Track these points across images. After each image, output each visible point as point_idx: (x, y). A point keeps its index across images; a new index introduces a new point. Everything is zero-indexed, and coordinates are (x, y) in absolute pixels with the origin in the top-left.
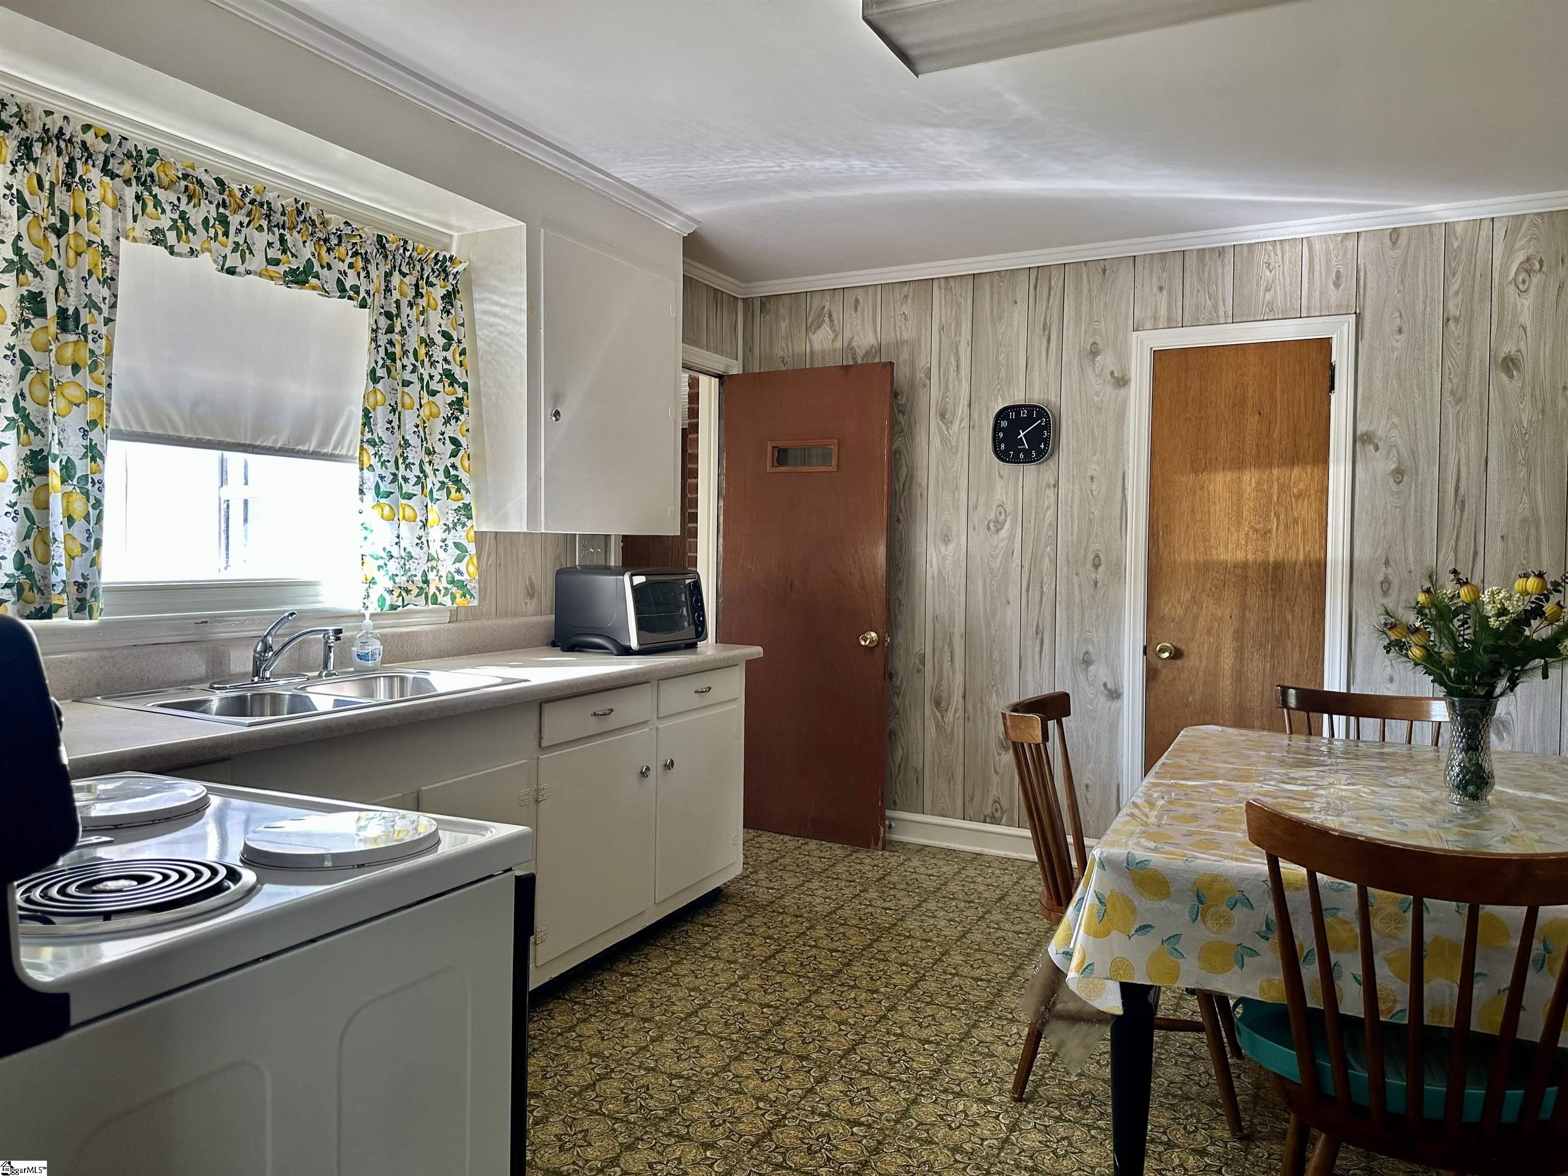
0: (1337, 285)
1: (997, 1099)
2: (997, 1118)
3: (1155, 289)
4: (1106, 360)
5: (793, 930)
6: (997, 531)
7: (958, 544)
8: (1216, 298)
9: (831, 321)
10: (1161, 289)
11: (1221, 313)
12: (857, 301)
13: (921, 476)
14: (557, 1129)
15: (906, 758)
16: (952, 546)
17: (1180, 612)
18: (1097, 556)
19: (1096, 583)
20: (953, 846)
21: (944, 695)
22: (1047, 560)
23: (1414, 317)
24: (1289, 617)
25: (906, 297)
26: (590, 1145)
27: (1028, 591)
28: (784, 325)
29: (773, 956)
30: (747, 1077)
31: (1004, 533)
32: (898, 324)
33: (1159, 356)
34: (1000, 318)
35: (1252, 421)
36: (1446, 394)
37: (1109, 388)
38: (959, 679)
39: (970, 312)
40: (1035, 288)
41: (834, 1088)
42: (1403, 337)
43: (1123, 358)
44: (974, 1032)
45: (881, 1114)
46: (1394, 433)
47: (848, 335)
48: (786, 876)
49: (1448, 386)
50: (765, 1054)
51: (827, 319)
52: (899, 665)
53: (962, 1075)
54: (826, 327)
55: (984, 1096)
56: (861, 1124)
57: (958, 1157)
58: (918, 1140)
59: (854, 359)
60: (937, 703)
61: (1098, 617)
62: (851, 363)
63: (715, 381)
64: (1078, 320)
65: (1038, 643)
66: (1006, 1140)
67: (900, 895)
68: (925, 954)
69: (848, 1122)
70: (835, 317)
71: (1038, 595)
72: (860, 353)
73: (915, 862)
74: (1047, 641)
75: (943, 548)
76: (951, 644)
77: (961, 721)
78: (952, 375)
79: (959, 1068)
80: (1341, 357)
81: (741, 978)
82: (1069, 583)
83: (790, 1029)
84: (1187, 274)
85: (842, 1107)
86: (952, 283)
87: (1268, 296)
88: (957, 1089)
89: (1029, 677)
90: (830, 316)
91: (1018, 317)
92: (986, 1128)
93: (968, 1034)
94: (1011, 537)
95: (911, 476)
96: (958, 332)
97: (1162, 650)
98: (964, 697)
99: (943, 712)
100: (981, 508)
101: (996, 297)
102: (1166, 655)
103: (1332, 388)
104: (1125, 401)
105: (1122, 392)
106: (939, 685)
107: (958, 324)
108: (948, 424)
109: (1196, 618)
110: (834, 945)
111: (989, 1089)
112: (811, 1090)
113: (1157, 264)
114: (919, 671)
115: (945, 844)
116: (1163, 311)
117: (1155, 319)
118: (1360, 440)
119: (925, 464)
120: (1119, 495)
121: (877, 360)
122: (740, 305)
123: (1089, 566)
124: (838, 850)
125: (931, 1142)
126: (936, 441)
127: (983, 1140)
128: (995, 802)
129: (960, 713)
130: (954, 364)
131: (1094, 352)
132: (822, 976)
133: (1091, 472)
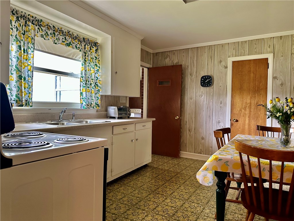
0: (269, 47)
1: (200, 203)
2: (200, 207)
3: (233, 49)
4: (223, 63)
5: (161, 172)
6: (201, 97)
7: (194, 99)
8: (245, 51)
9: (169, 57)
10: (234, 49)
11: (246, 54)
12: (174, 53)
13: (186, 87)
14: (115, 206)
15: (183, 141)
16: (192, 100)
17: (238, 112)
18: (221, 102)
19: (221, 107)
20: (192, 158)
21: (191, 129)
22: (211, 103)
23: (285, 53)
24: (259, 113)
25: (184, 52)
26: (121, 209)
27: (207, 108)
28: (160, 58)
29: (157, 177)
30: (152, 198)
31: (203, 97)
32: (182, 57)
33: (233, 62)
34: (202, 55)
35: (252, 75)
36: (292, 69)
37: (224, 69)
38: (194, 126)
39: (196, 54)
40: (209, 49)
41: (168, 200)
42: (283, 57)
43: (226, 63)
44: (196, 191)
45: (178, 205)
46: (281, 76)
47: (172, 60)
48: (160, 163)
49: (292, 67)
50: (155, 194)
51: (168, 56)
52: (182, 123)
53: (194, 199)
54: (168, 58)
55: (198, 203)
56: (174, 207)
57: (193, 214)
58: (185, 210)
59: (174, 64)
60: (189, 130)
61: (221, 114)
62: (173, 65)
63: (147, 69)
64: (217, 56)
65: (209, 119)
66: (202, 211)
67: (182, 166)
68: (187, 177)
69: (171, 207)
70: (170, 56)
71: (209, 109)
72: (175, 63)
73: (185, 161)
74: (211, 118)
75: (190, 100)
76: (192, 119)
77: (194, 134)
78: (193, 67)
79: (193, 198)
80: (270, 62)
81: (151, 180)
82: (216, 107)
83: (160, 190)
84: (239, 46)
85: (170, 204)
86: (193, 49)
87: (255, 50)
88: (193, 201)
89: (208, 125)
90: (169, 56)
91: (206, 55)
92: (198, 209)
93: (195, 192)
94: (204, 98)
95: (185, 87)
96: (194, 58)
97: (234, 120)
98: (195, 129)
99: (190, 132)
100: (198, 92)
101: (201, 51)
102: (235, 121)
103: (268, 68)
104: (227, 71)
105: (226, 69)
106: (190, 127)
107: (194, 57)
108: (192, 76)
109: (241, 114)
110: (169, 175)
111: (199, 202)
112: (164, 201)
113: (233, 44)
114: (186, 124)
115: (191, 158)
116: (234, 54)
117: (233, 55)
118: (274, 78)
119: (187, 84)
120: (226, 90)
121: (178, 64)
122: (152, 54)
123: (220, 103)
124: (170, 158)
125: (187, 211)
126: (189, 80)
127: (198, 211)
128: (201, 150)
129: (194, 132)
130: (193, 65)
131: (221, 62)
132: (166, 180)
133: (220, 85)
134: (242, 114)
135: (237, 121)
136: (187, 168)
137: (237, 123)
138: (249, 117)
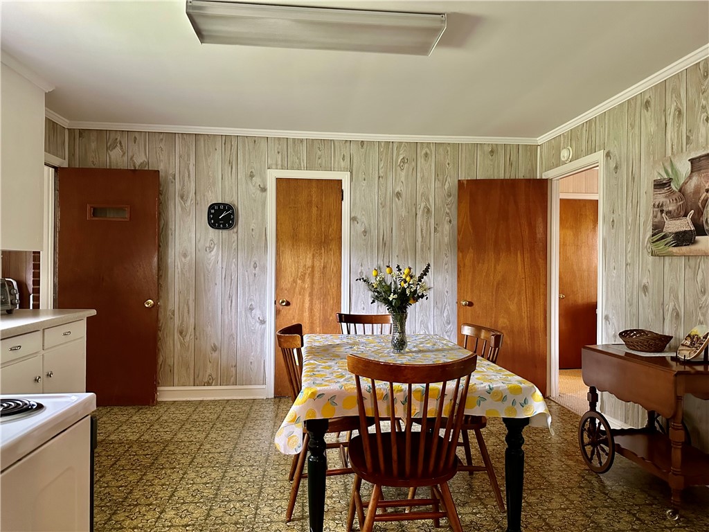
0: (343, 160)
1: (246, 499)
2: (249, 506)
3: (276, 152)
4: (257, 180)
6: (210, 252)
7: (191, 257)
8: (300, 160)
9: (121, 146)
10: (279, 153)
11: (302, 166)
12: (135, 138)
13: (171, 225)
15: (165, 361)
16: (188, 258)
17: (289, 285)
18: (255, 263)
19: (255, 275)
20: (188, 399)
21: (185, 330)
22: (233, 265)
23: (369, 175)
25: (162, 139)
27: (225, 278)
28: (93, 145)
29: (115, 464)
31: (213, 253)
32: (158, 152)
33: (278, 180)
34: (209, 156)
35: (314, 210)
36: (379, 204)
37: (259, 192)
38: (192, 321)
39: (194, 150)
40: (225, 144)
42: (366, 182)
43: (264, 180)
46: (363, 217)
47: (130, 154)
49: (380, 201)
50: (128, 508)
51: (118, 145)
52: (161, 316)
53: (228, 493)
54: (118, 148)
55: (240, 499)
56: (189, 525)
57: (238, 526)
58: (218, 524)
59: (135, 167)
60: (181, 333)
61: (256, 289)
62: (133, 168)
63: (51, 170)
64: (244, 161)
65: (230, 302)
66: (256, 514)
67: (170, 424)
68: (192, 447)
69: (183, 526)
70: (123, 144)
71: (230, 281)
72: (137, 164)
73: (173, 409)
74: (233, 301)
75: (183, 259)
76: (188, 305)
77: (193, 340)
78: (186, 178)
79: (225, 491)
80: (346, 187)
81: (100, 477)
82: (244, 275)
83: (137, 494)
84: (289, 147)
85: (177, 521)
86: (185, 136)
87: (320, 161)
88: (228, 499)
89: (226, 317)
90: (120, 143)
91: (217, 156)
92: (246, 511)
94: (217, 255)
95: (166, 224)
96: (189, 159)
97: (283, 302)
98: (195, 329)
99: (184, 337)
100: (202, 241)
101: (206, 145)
102: (284, 304)
103: (342, 199)
104: (266, 197)
105: (264, 194)
106: (182, 323)
107: (189, 155)
108: (185, 202)
109: (295, 289)
111: (241, 495)
113: (277, 142)
114: (171, 318)
115: (184, 399)
116: (279, 162)
117: (277, 165)
118: (353, 219)
119: (173, 219)
120: (264, 238)
121: (146, 168)
122: (67, 132)
123: (252, 267)
125: (224, 524)
126: (179, 209)
127: (246, 516)
128: (209, 375)
129: (193, 337)
130: (187, 173)
131: (252, 176)
132: (145, 467)
133: (252, 227)
134: (297, 290)
135: (288, 304)
136: (183, 425)
137: (288, 307)
138: (311, 295)
